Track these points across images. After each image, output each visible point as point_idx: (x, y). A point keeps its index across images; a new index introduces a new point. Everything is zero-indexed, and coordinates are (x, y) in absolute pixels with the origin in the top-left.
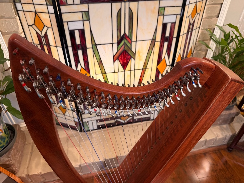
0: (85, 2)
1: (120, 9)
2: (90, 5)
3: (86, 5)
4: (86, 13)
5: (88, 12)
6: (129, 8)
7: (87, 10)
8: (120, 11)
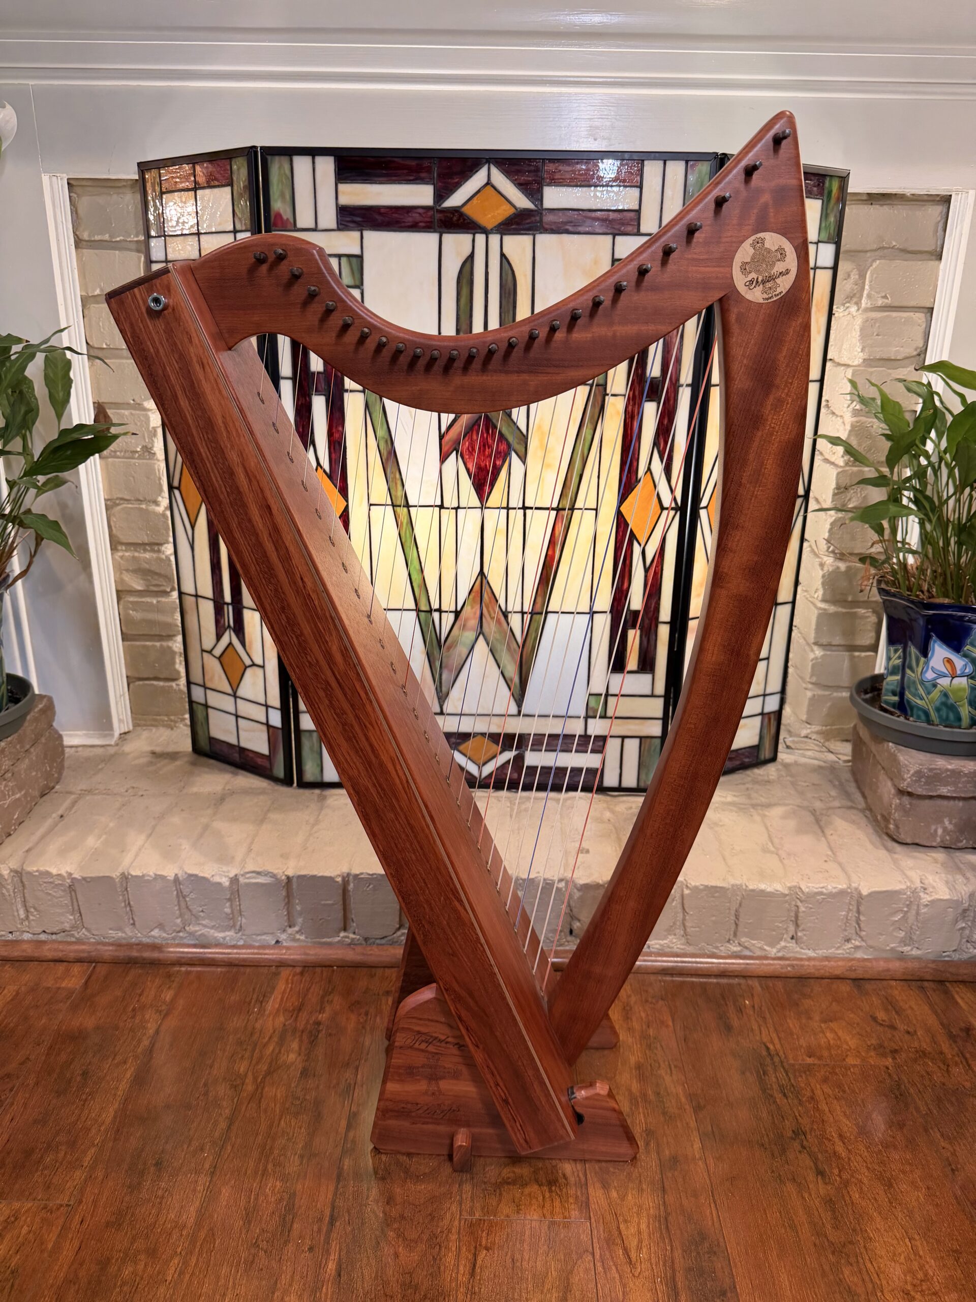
0: (351, 225)
1: (471, 257)
2: (367, 234)
3: (357, 234)
4: (354, 260)
5: (360, 258)
6: (503, 255)
7: (357, 251)
8: (468, 265)
